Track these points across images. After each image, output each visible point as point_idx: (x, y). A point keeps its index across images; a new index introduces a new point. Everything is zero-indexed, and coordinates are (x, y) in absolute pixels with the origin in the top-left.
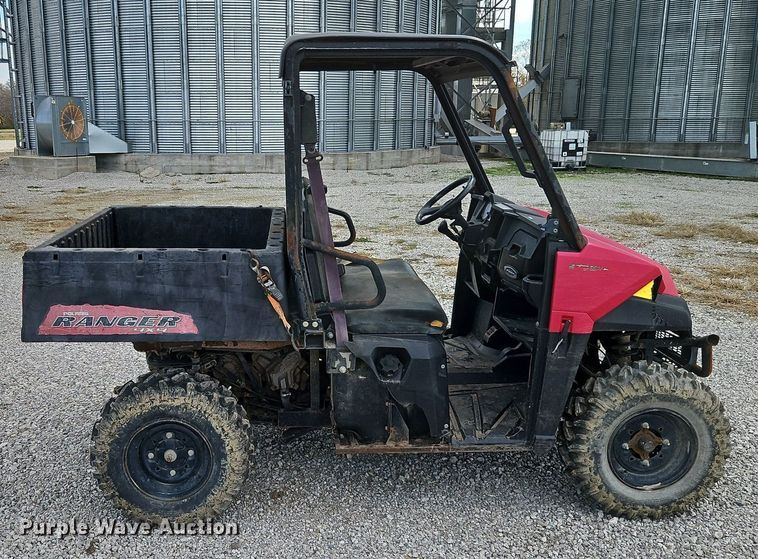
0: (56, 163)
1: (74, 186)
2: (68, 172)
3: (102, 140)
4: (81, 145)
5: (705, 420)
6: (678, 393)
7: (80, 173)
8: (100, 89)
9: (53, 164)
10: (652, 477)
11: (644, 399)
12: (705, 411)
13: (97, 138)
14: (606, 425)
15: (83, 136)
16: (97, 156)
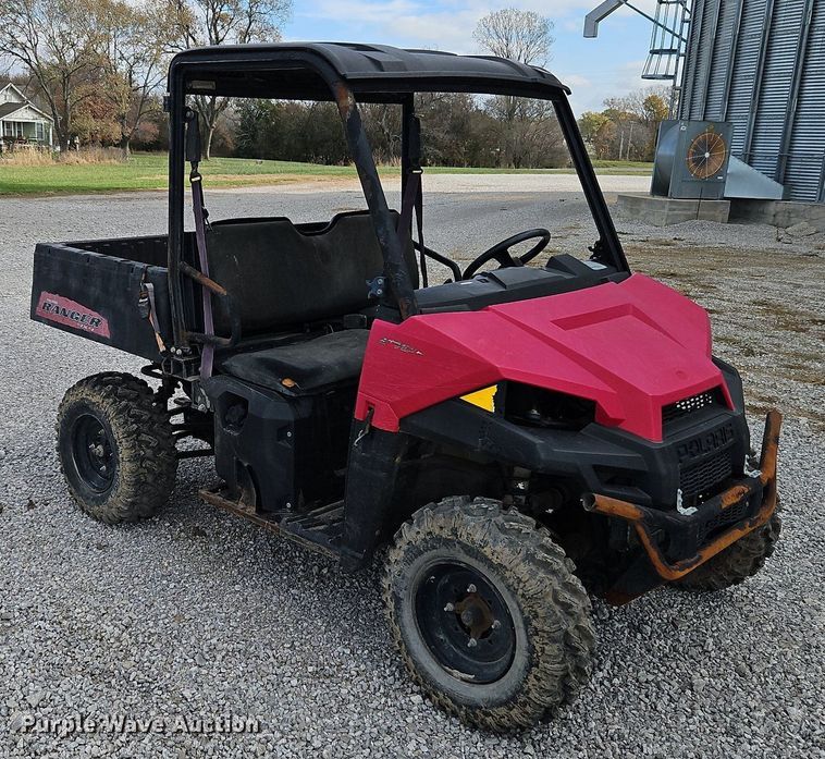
0: (667, 206)
1: (670, 237)
2: (682, 218)
3: (746, 180)
4: (713, 186)
5: (519, 606)
6: (487, 551)
7: (698, 222)
8: (765, 112)
9: (664, 207)
10: (476, 666)
11: (447, 543)
12: (520, 592)
13: (738, 176)
14: (408, 561)
15: (719, 173)
16: (733, 200)
